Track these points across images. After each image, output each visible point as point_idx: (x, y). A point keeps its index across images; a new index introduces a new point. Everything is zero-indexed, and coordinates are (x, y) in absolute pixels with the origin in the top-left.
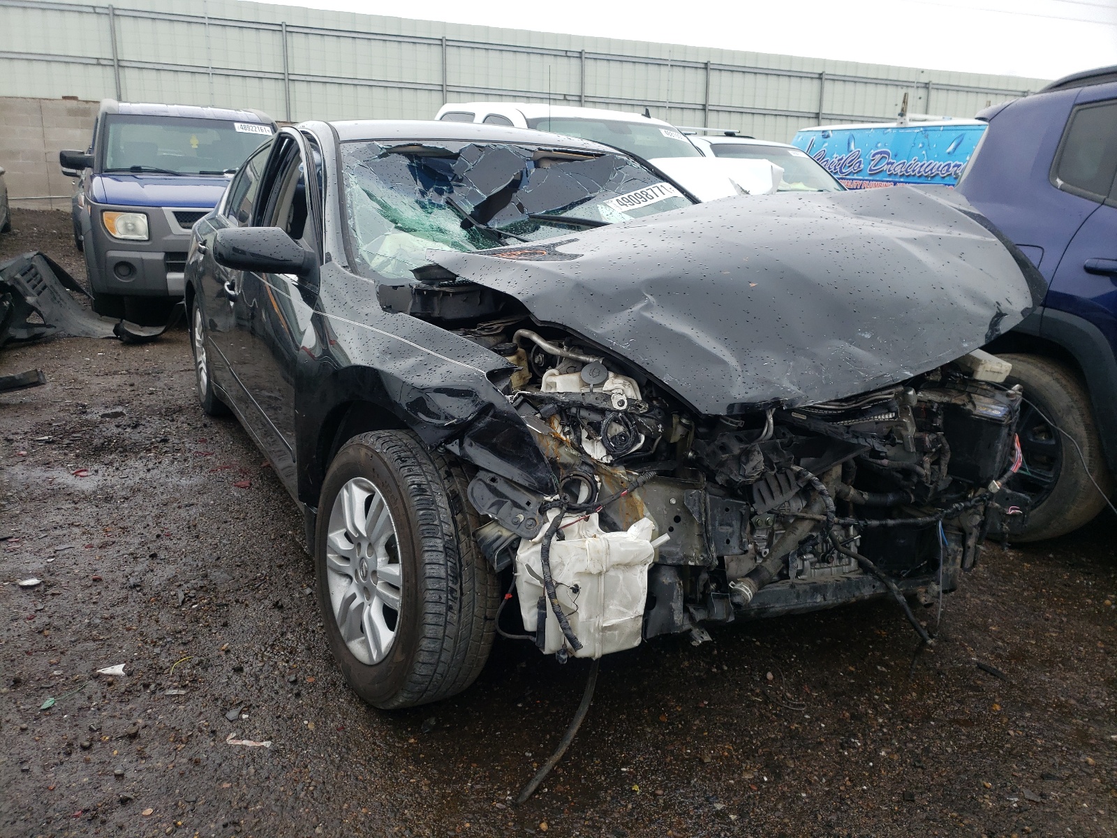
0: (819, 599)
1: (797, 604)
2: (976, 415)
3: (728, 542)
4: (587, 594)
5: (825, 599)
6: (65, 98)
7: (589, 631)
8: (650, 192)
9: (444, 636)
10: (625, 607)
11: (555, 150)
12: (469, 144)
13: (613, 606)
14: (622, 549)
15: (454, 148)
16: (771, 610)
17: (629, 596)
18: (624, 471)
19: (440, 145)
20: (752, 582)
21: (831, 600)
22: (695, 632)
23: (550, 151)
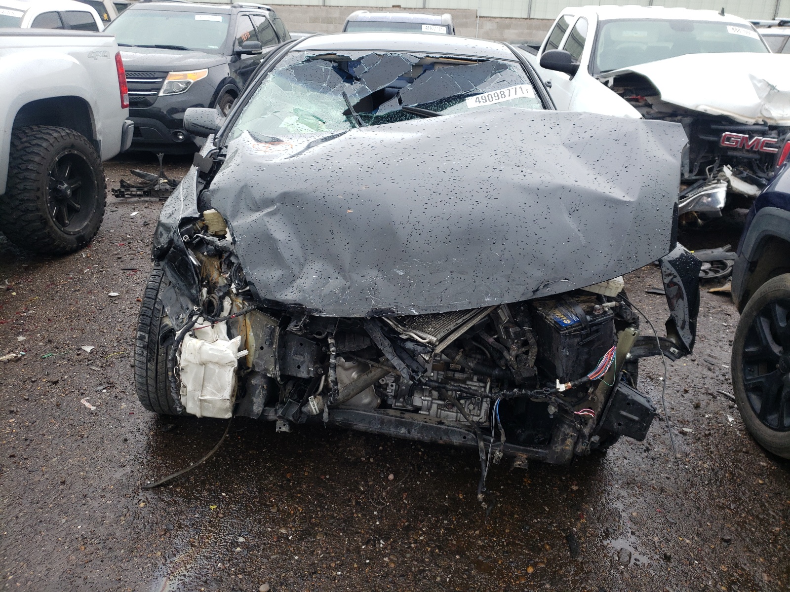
0: (403, 431)
1: (380, 428)
2: (548, 320)
3: (299, 367)
4: (193, 375)
5: (409, 432)
6: (393, 6)
7: (194, 399)
8: (507, 93)
9: (147, 375)
10: (216, 390)
11: (441, 57)
12: (370, 53)
13: (209, 388)
14: (210, 352)
15: (354, 56)
16: (355, 426)
17: (219, 384)
18: (241, 301)
19: (346, 54)
20: (321, 401)
21: (415, 434)
22: (279, 423)
23: (436, 58)
